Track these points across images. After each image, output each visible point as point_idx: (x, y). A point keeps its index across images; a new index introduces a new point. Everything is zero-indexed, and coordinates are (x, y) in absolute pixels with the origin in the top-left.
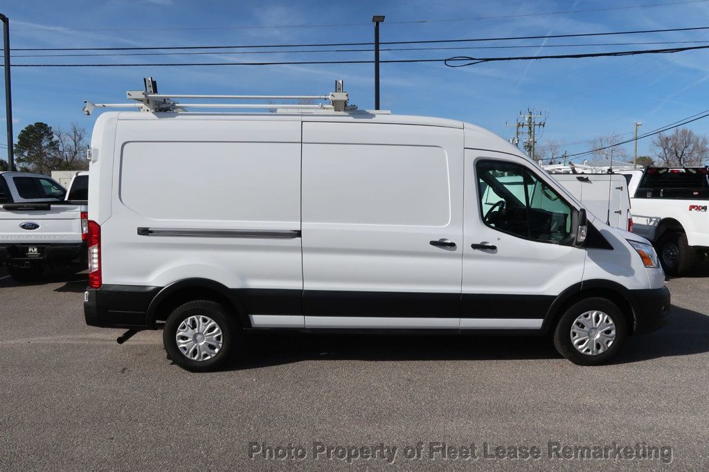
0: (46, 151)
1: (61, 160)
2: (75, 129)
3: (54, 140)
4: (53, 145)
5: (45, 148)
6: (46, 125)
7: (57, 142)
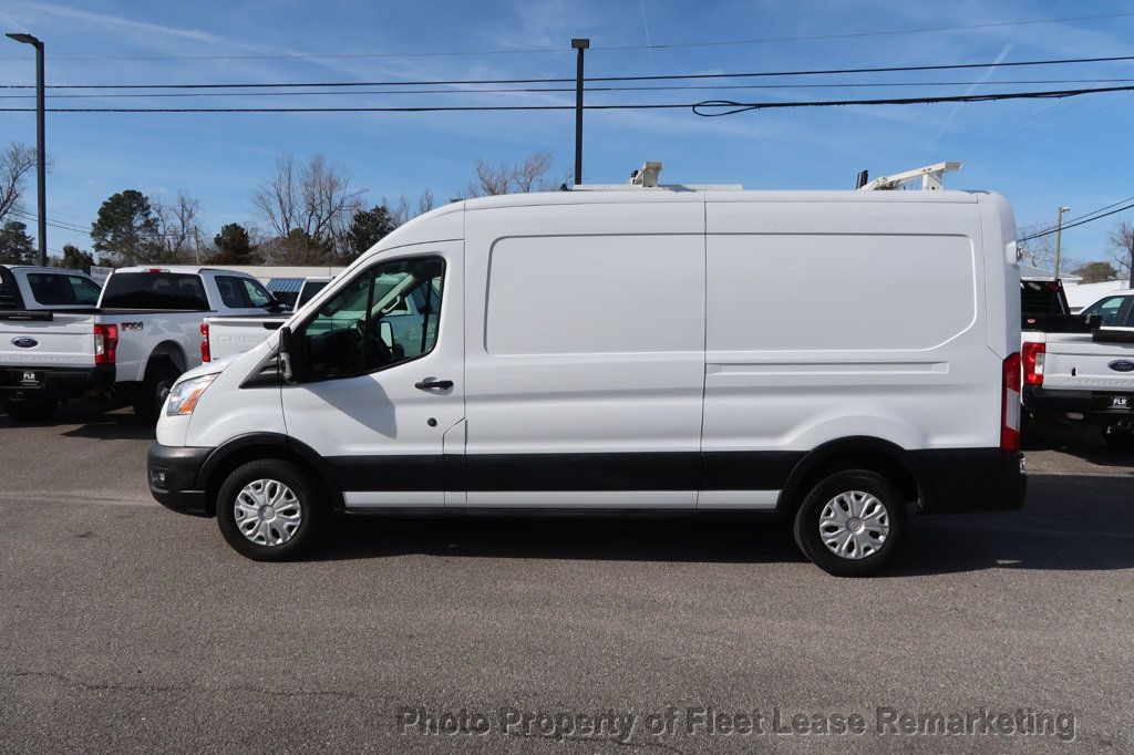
0: (140, 233)
1: (160, 249)
2: (183, 200)
3: (151, 217)
4: (150, 225)
5: (139, 228)
6: (140, 194)
7: (155, 220)
